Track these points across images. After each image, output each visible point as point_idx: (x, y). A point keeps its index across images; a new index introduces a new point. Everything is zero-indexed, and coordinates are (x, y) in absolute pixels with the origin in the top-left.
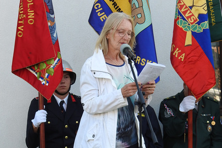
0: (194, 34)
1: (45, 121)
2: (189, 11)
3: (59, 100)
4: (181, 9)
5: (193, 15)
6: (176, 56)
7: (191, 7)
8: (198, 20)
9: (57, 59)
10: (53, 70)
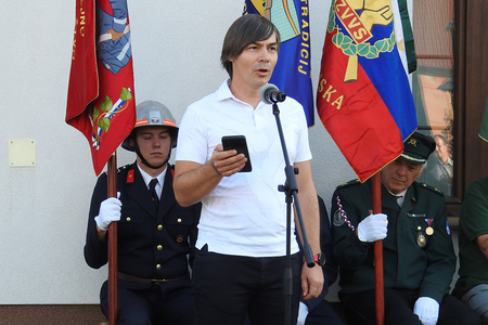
0: (361, 60)
1: (119, 218)
2: (355, 19)
3: (148, 178)
4: (341, 14)
5: (362, 26)
6: (328, 100)
7: (359, 12)
8: (372, 36)
9: (120, 101)
10: (108, 122)
